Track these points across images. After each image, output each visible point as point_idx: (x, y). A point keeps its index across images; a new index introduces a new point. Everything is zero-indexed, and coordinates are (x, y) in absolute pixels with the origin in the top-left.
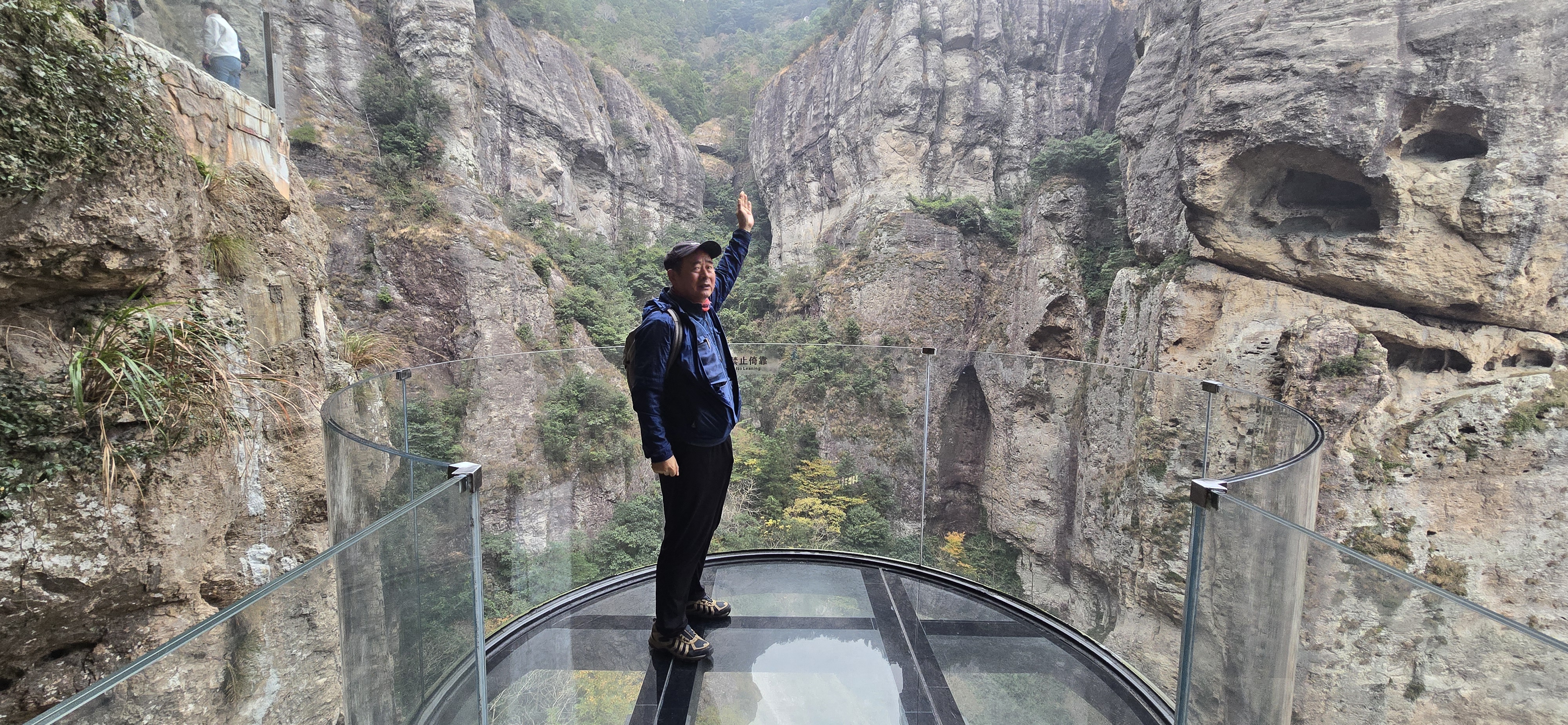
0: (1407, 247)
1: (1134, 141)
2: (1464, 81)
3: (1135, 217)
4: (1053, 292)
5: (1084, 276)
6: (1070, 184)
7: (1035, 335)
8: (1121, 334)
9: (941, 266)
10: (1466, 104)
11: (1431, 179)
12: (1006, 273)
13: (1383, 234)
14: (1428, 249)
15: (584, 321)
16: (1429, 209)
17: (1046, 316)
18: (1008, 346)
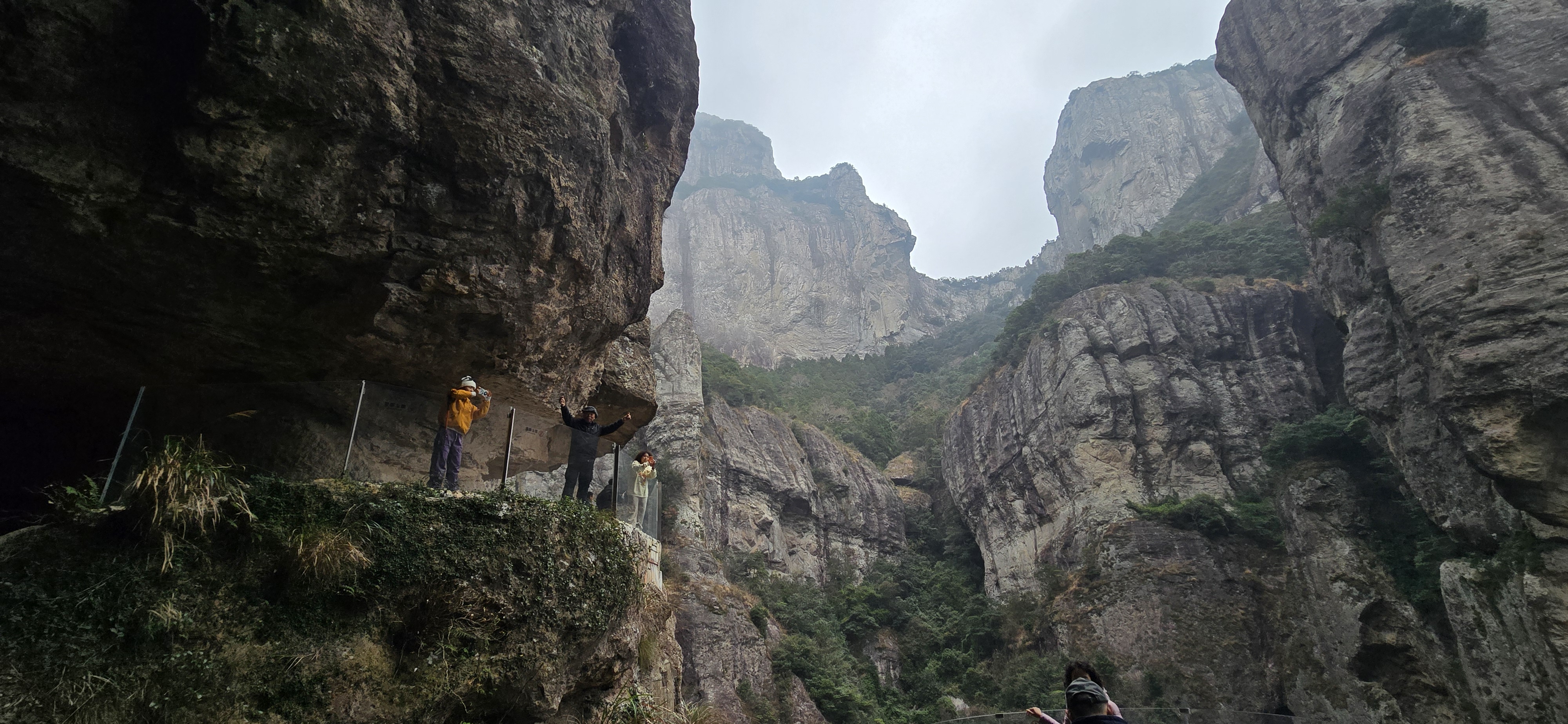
1: (1380, 415)
3: (1428, 497)
4: (1359, 599)
5: (1394, 574)
6: (1324, 468)
7: (1359, 657)
8: (1489, 649)
9: (1194, 578)
12: (1283, 578)
15: (802, 673)
17: (1363, 631)
18: (1326, 676)
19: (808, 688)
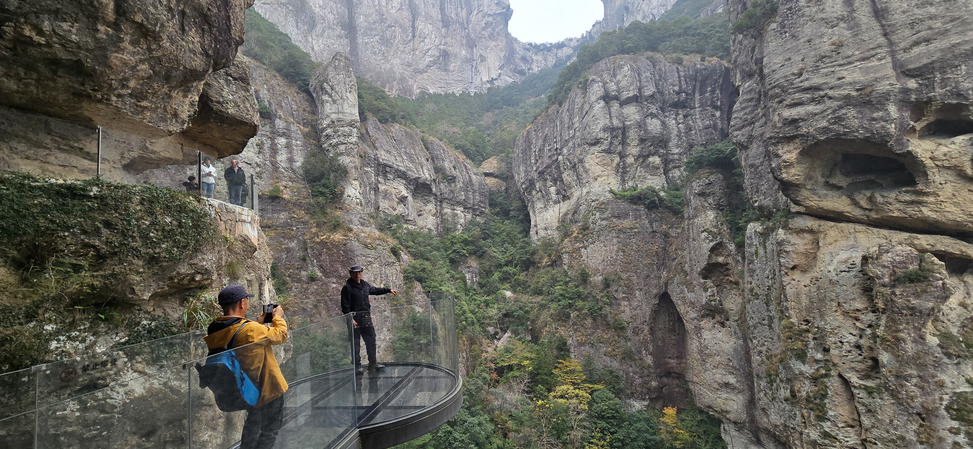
0: (940, 193)
1: (742, 145)
2: (948, 88)
3: (752, 190)
4: (711, 241)
5: (731, 229)
6: (712, 173)
7: (705, 269)
8: (757, 264)
9: (636, 230)
10: (955, 102)
11: (945, 149)
12: (679, 231)
13: (920, 187)
14: (956, 193)
15: (420, 280)
16: (949, 168)
17: (709, 257)
18: (688, 277)
19: (424, 288)
